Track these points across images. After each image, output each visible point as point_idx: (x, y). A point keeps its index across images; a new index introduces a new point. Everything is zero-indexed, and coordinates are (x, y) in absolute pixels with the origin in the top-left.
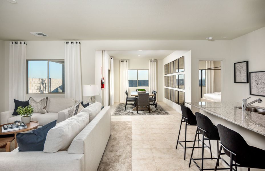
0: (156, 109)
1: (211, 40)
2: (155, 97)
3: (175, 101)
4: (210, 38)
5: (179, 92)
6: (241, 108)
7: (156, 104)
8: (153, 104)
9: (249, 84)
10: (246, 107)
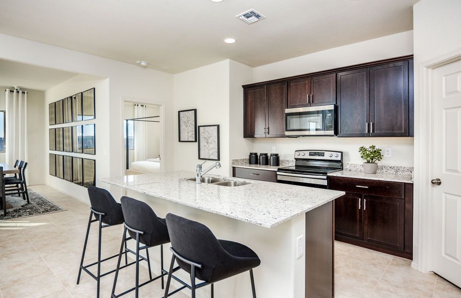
0: (24, 202)
1: (145, 67)
2: (22, 176)
3: (74, 179)
4: (143, 64)
5: (85, 161)
6: (195, 180)
7: (26, 192)
8: (17, 191)
9: (197, 143)
10: (201, 177)
